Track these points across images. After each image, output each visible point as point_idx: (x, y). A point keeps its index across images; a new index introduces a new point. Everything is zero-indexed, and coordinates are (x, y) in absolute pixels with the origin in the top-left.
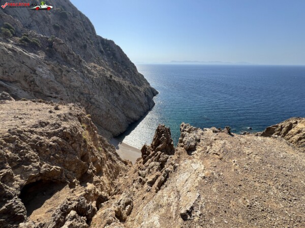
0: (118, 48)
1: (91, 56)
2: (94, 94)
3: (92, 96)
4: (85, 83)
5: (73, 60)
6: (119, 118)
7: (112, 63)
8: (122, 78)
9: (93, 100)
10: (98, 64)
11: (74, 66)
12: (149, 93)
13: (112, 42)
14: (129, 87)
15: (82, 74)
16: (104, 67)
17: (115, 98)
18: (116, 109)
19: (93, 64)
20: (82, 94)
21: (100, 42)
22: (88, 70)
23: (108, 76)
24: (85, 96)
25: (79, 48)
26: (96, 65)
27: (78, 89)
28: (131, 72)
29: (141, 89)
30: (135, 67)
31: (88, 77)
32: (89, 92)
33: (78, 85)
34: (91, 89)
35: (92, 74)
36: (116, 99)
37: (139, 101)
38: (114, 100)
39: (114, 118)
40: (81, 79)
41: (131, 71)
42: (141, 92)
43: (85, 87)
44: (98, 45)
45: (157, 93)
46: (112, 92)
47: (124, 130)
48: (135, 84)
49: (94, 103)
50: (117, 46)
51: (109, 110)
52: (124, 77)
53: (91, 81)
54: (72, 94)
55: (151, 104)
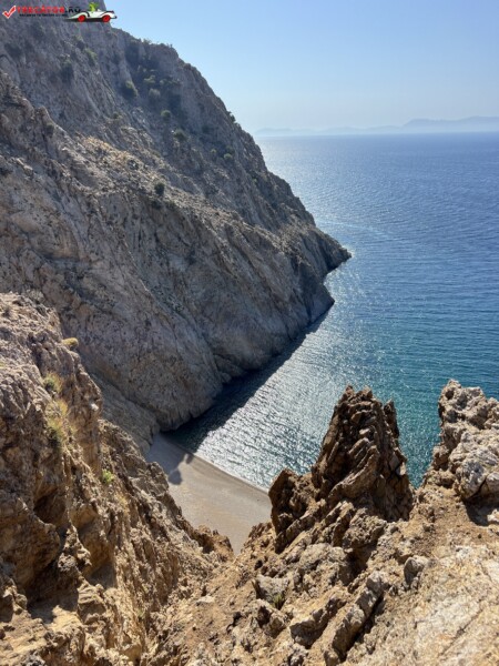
0: (191, 72)
1: (89, 110)
2: (93, 257)
3: (87, 264)
4: (62, 217)
5: (23, 130)
6: (186, 356)
7: (166, 136)
8: (202, 197)
9: (87, 283)
10: (111, 140)
11: (23, 151)
12: (308, 255)
13: (168, 52)
14: (228, 231)
15: (50, 180)
16: (134, 153)
17: (173, 274)
18: (177, 319)
19: (92, 141)
20: (49, 257)
21: (121, 53)
22: (74, 167)
23: (150, 188)
24: (61, 265)
25: (44, 79)
26: (105, 146)
27: (34, 240)
28: (239, 172)
29: (279, 241)
30: (256, 152)
31: (74, 195)
32: (76, 252)
33: (34, 223)
34: (83, 240)
35: (89, 180)
36: (178, 282)
37: (267, 288)
38: (171, 285)
39: (168, 354)
40: (48, 201)
41: (239, 165)
42: (276, 251)
43: (62, 230)
44: (113, 66)
45: (345, 256)
46: (162, 250)
47: (203, 405)
48: (255, 218)
49: (91, 296)
50: (189, 67)
51: (148, 323)
52: (210, 192)
53: (84, 208)
54: (14, 260)
55: (318, 304)
